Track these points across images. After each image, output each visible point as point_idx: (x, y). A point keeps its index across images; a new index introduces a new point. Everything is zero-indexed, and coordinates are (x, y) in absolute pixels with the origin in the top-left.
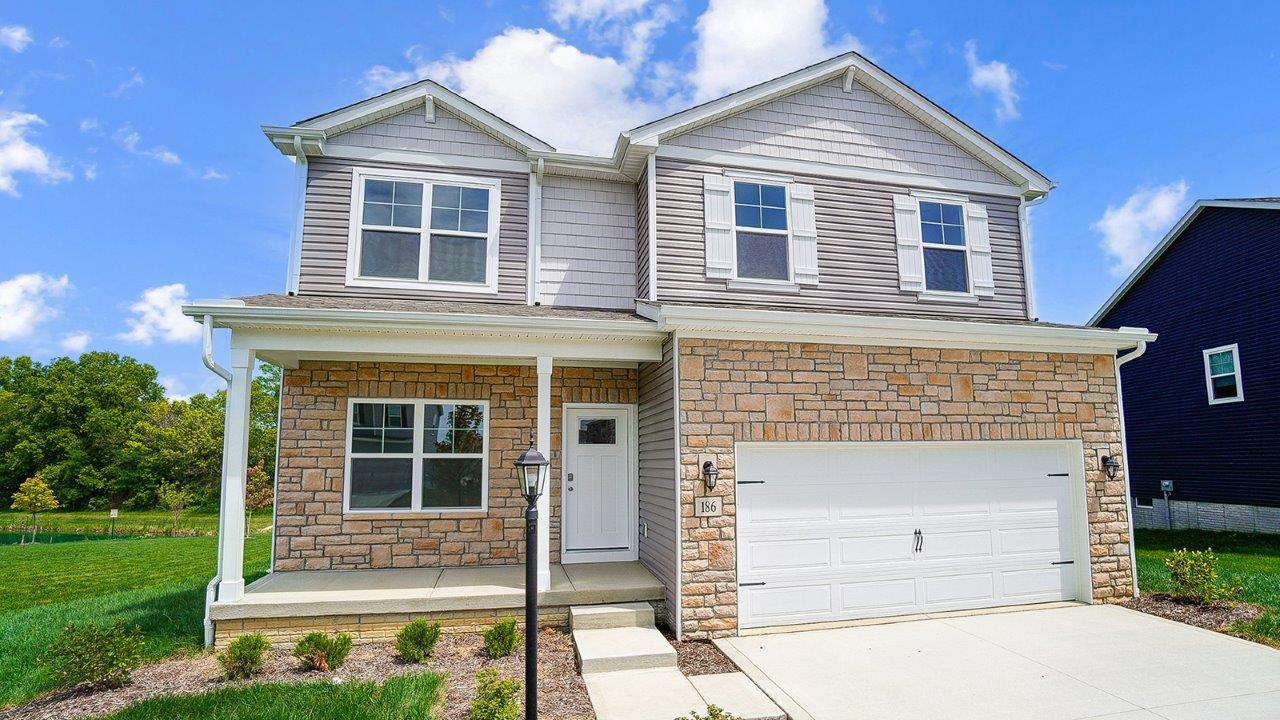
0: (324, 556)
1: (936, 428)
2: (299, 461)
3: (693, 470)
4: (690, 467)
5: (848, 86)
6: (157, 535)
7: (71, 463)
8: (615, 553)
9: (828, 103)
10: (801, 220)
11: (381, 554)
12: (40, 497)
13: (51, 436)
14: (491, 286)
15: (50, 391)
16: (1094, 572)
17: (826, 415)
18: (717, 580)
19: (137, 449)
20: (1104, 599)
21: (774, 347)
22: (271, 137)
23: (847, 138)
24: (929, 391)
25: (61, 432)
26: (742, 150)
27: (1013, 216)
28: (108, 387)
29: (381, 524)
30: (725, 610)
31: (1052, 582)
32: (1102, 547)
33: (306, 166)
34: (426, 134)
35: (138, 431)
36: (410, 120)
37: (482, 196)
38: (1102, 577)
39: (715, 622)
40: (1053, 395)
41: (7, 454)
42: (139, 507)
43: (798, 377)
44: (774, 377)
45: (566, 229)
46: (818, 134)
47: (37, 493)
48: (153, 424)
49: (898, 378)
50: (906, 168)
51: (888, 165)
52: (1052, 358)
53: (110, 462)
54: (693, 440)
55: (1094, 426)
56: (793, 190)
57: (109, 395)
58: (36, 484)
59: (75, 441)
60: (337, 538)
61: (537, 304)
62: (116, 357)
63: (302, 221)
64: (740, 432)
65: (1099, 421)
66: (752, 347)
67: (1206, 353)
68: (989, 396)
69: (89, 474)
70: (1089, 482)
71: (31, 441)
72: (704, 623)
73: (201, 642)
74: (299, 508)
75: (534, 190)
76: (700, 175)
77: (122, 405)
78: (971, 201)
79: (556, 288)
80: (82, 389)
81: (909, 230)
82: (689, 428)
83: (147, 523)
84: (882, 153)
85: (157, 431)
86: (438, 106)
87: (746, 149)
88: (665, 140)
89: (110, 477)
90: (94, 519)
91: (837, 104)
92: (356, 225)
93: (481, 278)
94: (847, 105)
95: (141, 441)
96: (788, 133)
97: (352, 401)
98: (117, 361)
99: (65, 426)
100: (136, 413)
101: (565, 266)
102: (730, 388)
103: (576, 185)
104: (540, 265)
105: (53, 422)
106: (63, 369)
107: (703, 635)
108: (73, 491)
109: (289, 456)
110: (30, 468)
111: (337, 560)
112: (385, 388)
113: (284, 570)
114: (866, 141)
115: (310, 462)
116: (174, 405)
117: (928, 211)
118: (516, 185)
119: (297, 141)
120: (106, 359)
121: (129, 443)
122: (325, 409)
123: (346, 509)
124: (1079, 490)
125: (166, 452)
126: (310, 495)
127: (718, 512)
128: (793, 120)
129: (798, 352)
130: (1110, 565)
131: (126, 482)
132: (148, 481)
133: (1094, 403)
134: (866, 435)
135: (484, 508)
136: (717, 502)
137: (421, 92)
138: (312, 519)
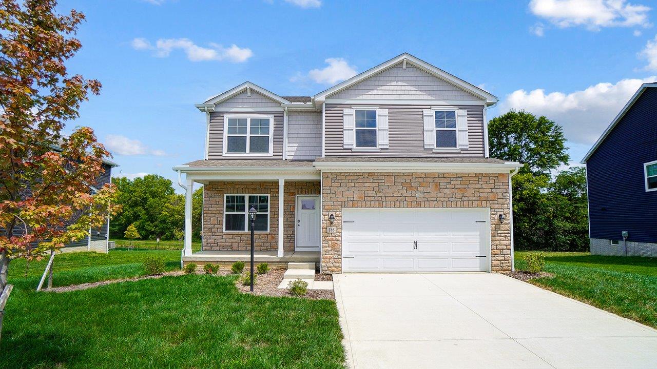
0: (217, 246)
1: (422, 203)
2: (209, 215)
3: (327, 217)
4: (325, 216)
5: (404, 67)
6: (173, 249)
7: (142, 221)
8: (314, 248)
9: (396, 74)
10: (382, 123)
11: (235, 245)
12: (133, 233)
13: (135, 209)
14: (271, 153)
15: (134, 191)
16: (492, 260)
17: (376, 198)
18: (334, 254)
19: (166, 215)
20: (497, 271)
21: (357, 174)
22: (198, 108)
23: (403, 88)
24: (419, 189)
25: (139, 208)
26: (359, 98)
27: (481, 113)
28: (154, 189)
29: (235, 236)
30: (337, 265)
31: (476, 264)
32: (497, 251)
33: (209, 116)
34: (248, 100)
35: (166, 207)
36: (242, 96)
37: (267, 122)
38: (496, 263)
39: (334, 268)
40: (477, 190)
41: (121, 217)
42: (167, 239)
43: (366, 185)
44: (357, 185)
45: (297, 131)
46: (391, 88)
47: (132, 231)
48: (171, 205)
49: (407, 184)
50: (430, 98)
51: (421, 97)
52: (477, 175)
53: (156, 220)
54: (327, 207)
55: (496, 202)
56: (379, 112)
57: (155, 193)
58: (132, 228)
59: (144, 212)
60: (221, 240)
61: (286, 160)
62: (157, 177)
63: (208, 134)
64: (344, 205)
65: (499, 200)
66: (348, 175)
67: (645, 165)
68: (447, 191)
69: (149, 225)
70: (492, 224)
71: (129, 212)
72: (329, 268)
73: (180, 267)
74: (210, 230)
75: (286, 118)
76: (341, 109)
77: (160, 196)
78: (459, 109)
79: (293, 153)
80: (145, 190)
81: (430, 124)
82: (325, 203)
83: (170, 245)
84: (419, 93)
85: (173, 207)
86: (251, 90)
87: (361, 97)
88: (327, 98)
89: (156, 226)
90: (151, 243)
91: (399, 74)
92: (226, 135)
93: (267, 151)
94: (404, 74)
95: (167, 212)
96: (378, 89)
97: (225, 195)
98: (157, 179)
99: (140, 205)
100: (165, 200)
101: (296, 145)
102: (341, 189)
103: (301, 114)
104: (287, 145)
105: (136, 204)
106: (138, 182)
107: (329, 272)
108: (144, 232)
109: (206, 213)
110: (129, 222)
111: (221, 247)
112: (236, 190)
113: (205, 250)
114: (412, 88)
115: (213, 215)
116: (179, 196)
117: (439, 115)
118: (279, 116)
119: (206, 108)
120: (153, 177)
121: (163, 212)
122: (217, 198)
123: (224, 231)
124: (488, 228)
125: (176, 216)
126: (213, 226)
127: (335, 231)
128: (380, 83)
129: (367, 176)
130: (501, 258)
131: (162, 228)
132: (170, 228)
133: (497, 193)
134: (393, 205)
135: (269, 231)
136: (335, 228)
137: (246, 86)
138: (214, 234)
